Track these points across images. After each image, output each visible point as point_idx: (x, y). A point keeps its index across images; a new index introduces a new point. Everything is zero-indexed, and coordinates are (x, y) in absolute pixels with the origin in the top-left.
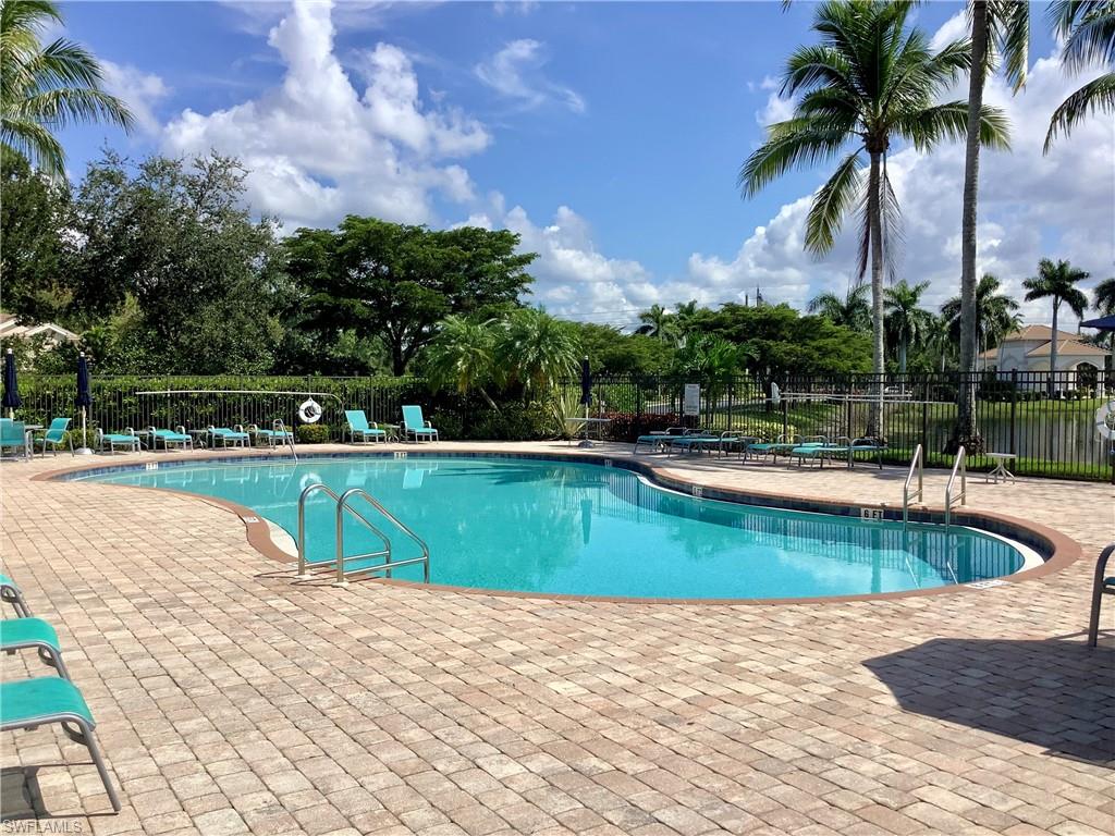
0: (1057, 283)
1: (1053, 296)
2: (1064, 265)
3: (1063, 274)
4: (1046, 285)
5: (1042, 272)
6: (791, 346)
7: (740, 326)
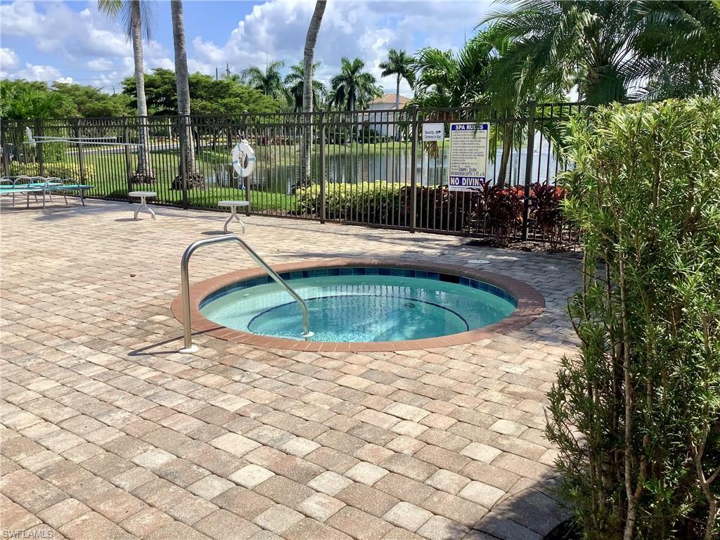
0: (397, 65)
1: (397, 74)
2: (403, 53)
3: (402, 59)
4: (392, 66)
5: (390, 58)
6: (204, 102)
7: (166, 87)
